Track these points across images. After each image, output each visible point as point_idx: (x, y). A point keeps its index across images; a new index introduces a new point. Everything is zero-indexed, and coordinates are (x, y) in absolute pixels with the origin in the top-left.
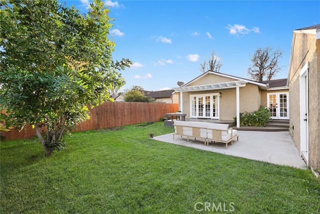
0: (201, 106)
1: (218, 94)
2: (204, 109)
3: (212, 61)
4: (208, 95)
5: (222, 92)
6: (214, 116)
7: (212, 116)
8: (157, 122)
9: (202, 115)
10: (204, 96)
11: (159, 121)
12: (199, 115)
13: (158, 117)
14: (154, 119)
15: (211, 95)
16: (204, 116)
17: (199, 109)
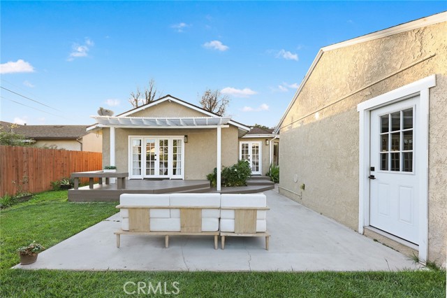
0: (150, 158)
1: (181, 138)
2: (157, 163)
3: (150, 93)
4: (164, 138)
5: (188, 134)
6: (174, 173)
7: (170, 175)
8: (42, 193)
9: (153, 174)
10: (156, 140)
11: (50, 191)
12: (148, 174)
13: (45, 182)
14: (32, 188)
15: (170, 139)
16: (157, 175)
17: (148, 163)
